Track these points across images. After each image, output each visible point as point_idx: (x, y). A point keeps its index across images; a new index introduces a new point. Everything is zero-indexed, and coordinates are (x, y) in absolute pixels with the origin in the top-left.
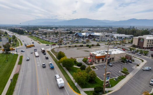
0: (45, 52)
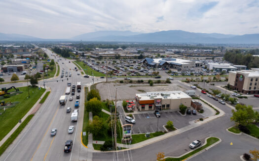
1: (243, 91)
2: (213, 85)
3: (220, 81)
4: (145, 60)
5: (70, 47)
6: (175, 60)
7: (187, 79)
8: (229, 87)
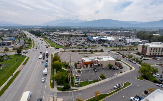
1: (146, 56)
2: (129, 52)
3: (133, 50)
4: (88, 38)
5: (40, 30)
6: (107, 37)
7: (113, 49)
8: (138, 54)
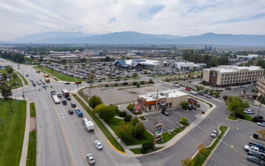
0: (69, 96)
1: (217, 86)
2: (191, 82)
3: (193, 78)
4: (118, 62)
6: (145, 61)
8: (204, 83)
